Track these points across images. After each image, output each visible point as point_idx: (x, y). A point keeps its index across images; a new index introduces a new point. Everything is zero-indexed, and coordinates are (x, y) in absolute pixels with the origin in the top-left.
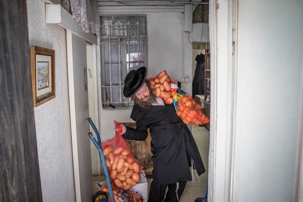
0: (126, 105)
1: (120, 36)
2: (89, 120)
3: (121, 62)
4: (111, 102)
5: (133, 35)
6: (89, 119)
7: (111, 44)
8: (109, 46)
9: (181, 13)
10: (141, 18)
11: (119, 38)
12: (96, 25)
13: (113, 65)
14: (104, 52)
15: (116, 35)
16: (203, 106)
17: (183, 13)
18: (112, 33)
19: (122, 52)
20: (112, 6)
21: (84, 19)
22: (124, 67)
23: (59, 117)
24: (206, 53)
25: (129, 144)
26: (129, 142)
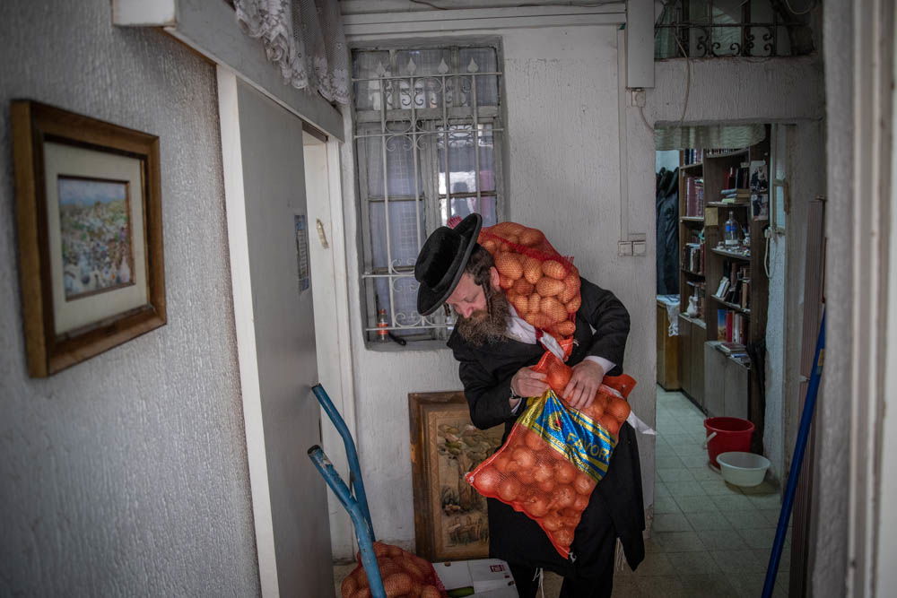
0: (441, 334)
1: (416, 110)
2: (318, 391)
3: (421, 196)
4: (394, 324)
5: (459, 108)
6: (317, 389)
7: (387, 137)
8: (381, 148)
9: (615, 27)
10: (484, 52)
11: (413, 116)
12: (337, 72)
13: (396, 205)
14: (367, 163)
15: (404, 107)
16: (677, 329)
17: (623, 26)
18: (391, 105)
19: (423, 164)
20: (387, 12)
21: (280, 29)
22: (432, 212)
23: (193, 395)
24: (681, 164)
25: (453, 461)
26: (453, 456)
